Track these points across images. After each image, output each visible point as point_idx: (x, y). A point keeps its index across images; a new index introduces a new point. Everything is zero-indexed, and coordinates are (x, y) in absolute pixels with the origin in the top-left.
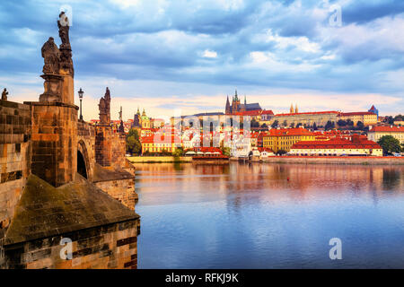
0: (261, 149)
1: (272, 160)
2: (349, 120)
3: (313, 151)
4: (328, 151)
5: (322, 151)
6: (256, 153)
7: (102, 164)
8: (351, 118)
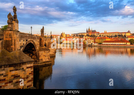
0: (95, 42)
1: (98, 46)
2: (121, 34)
3: (109, 43)
4: (114, 43)
5: (112, 43)
6: (93, 44)
7: (41, 46)
8: (122, 34)
